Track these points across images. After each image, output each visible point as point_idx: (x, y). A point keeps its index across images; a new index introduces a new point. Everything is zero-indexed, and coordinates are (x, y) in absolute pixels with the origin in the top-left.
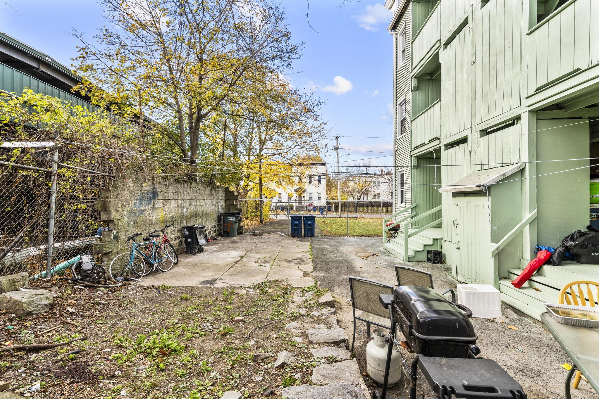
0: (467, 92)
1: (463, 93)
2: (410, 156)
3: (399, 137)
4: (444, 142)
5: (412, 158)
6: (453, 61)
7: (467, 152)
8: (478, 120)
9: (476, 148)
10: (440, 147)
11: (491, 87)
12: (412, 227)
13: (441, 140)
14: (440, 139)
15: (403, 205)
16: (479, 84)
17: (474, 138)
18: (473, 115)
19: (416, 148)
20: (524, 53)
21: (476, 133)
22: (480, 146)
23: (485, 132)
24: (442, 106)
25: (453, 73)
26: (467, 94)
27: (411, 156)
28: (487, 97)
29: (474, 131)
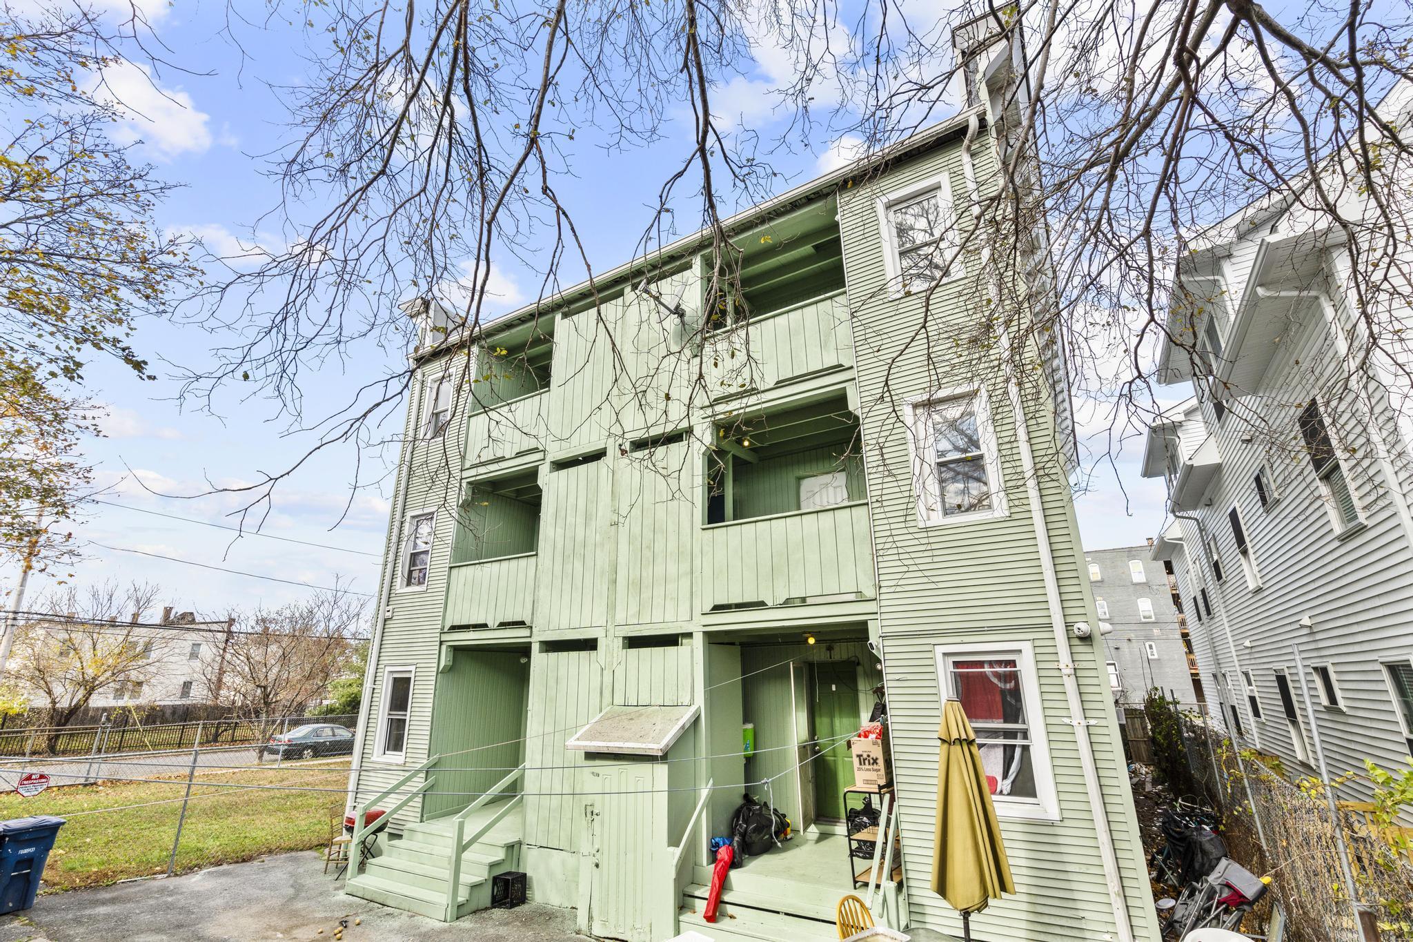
0: (598, 563)
1: (589, 563)
2: (438, 643)
3: (400, 587)
4: (539, 636)
5: (444, 647)
6: (572, 500)
7: (595, 667)
8: (620, 617)
9: (615, 665)
10: (530, 643)
11: (644, 574)
12: (422, 816)
13: (534, 629)
14: (531, 628)
15: (396, 758)
16: (622, 561)
17: (610, 646)
18: (611, 607)
19: (454, 628)
20: (696, 550)
21: (615, 640)
22: (623, 663)
23: (634, 642)
24: (539, 567)
25: (570, 519)
26: (598, 567)
27: (441, 643)
28: (638, 585)
29: (610, 633)
